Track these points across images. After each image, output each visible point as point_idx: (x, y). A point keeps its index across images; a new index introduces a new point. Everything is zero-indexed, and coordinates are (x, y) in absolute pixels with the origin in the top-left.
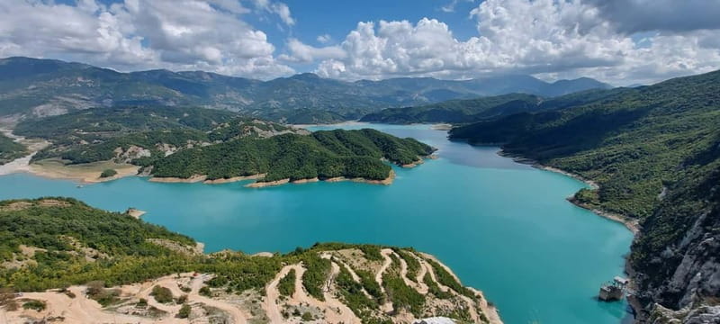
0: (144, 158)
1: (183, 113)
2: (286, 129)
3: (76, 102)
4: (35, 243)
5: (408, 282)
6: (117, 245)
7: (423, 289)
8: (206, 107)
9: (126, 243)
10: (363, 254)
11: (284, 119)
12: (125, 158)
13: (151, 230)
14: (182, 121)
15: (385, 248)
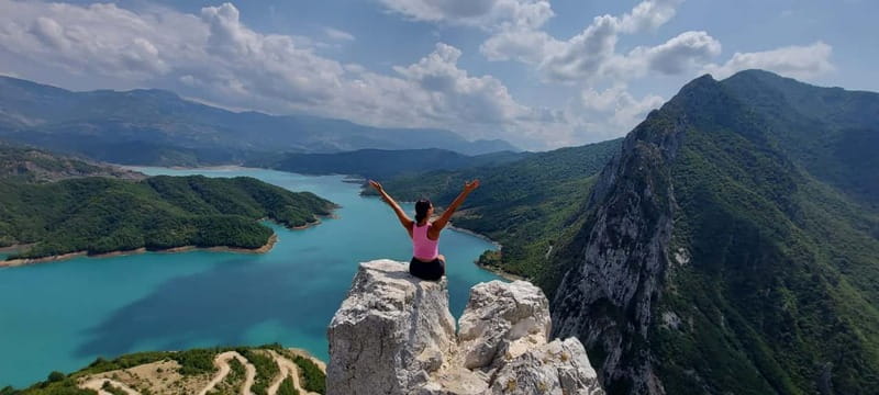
10: (180, 366)
15: (224, 351)
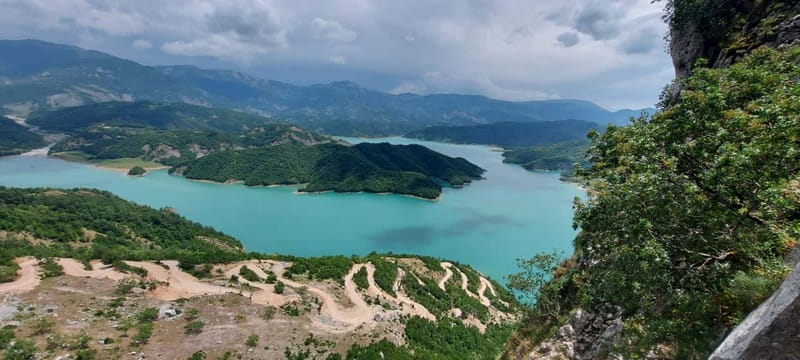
0: (173, 158)
1: (212, 115)
2: (326, 139)
3: (92, 93)
4: (95, 228)
5: (470, 294)
6: (170, 238)
7: (486, 302)
8: (235, 110)
9: (177, 237)
10: (424, 264)
11: (321, 129)
12: (153, 157)
13: (198, 227)
14: (211, 123)
15: (444, 261)
